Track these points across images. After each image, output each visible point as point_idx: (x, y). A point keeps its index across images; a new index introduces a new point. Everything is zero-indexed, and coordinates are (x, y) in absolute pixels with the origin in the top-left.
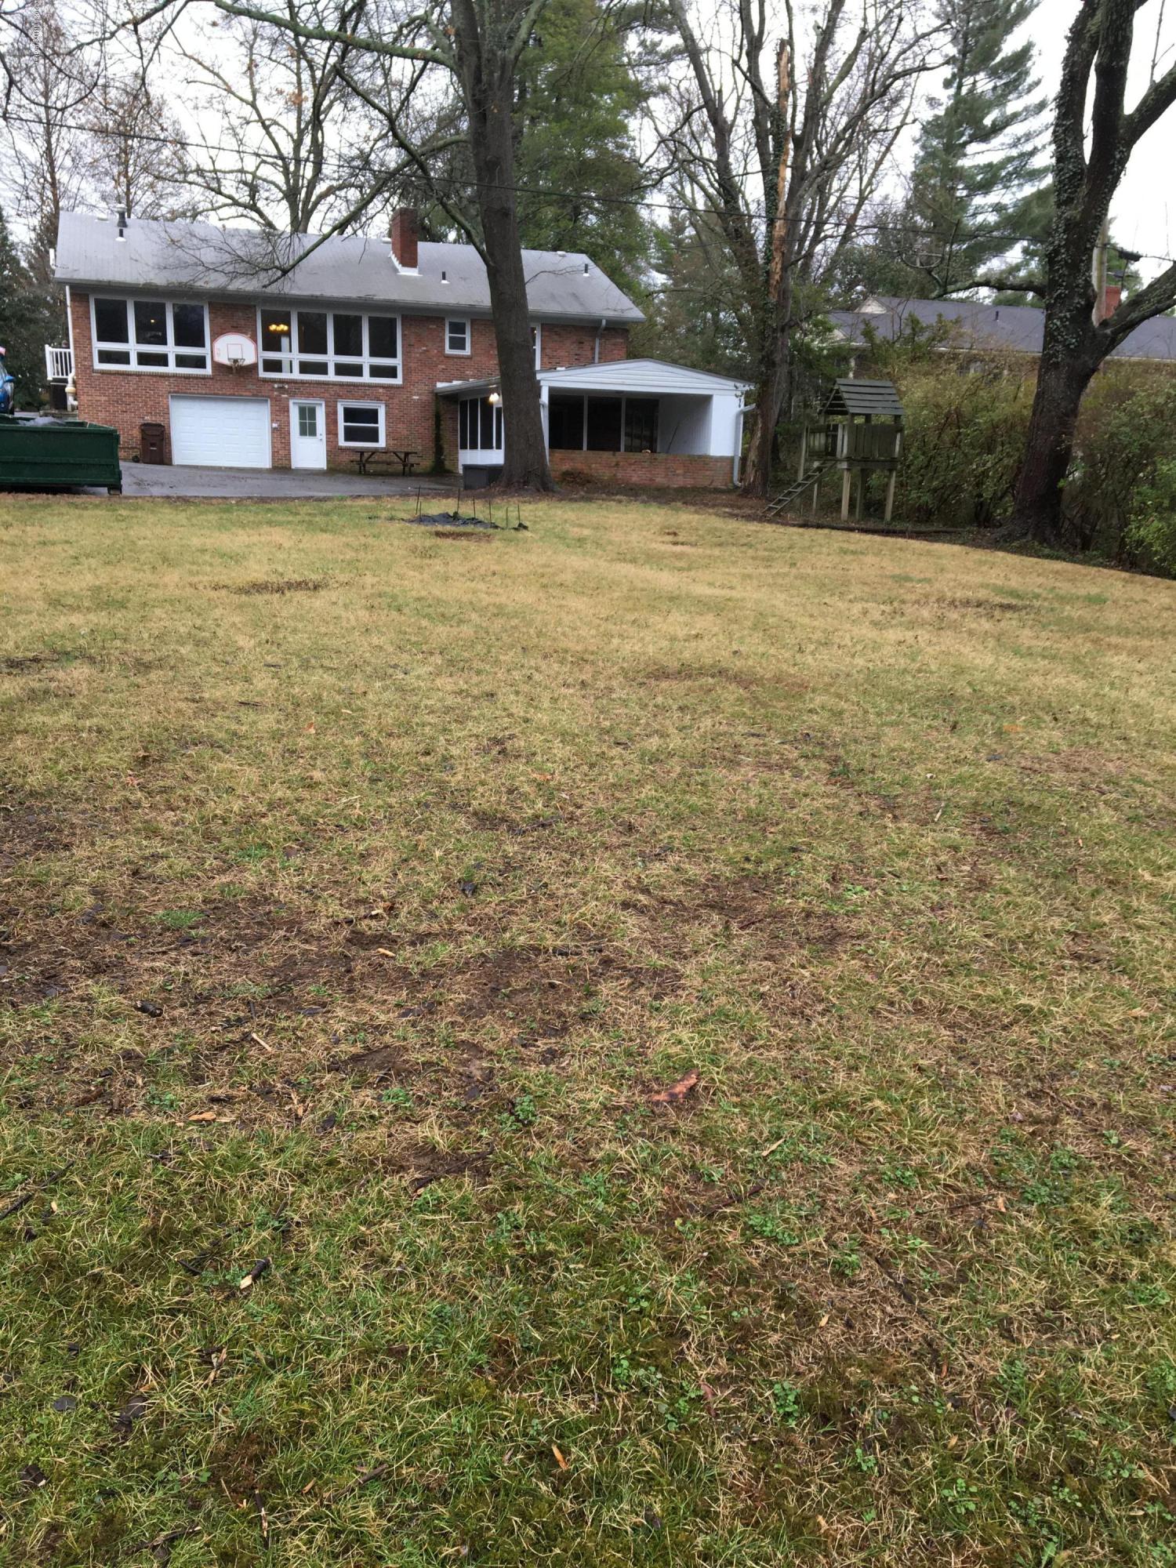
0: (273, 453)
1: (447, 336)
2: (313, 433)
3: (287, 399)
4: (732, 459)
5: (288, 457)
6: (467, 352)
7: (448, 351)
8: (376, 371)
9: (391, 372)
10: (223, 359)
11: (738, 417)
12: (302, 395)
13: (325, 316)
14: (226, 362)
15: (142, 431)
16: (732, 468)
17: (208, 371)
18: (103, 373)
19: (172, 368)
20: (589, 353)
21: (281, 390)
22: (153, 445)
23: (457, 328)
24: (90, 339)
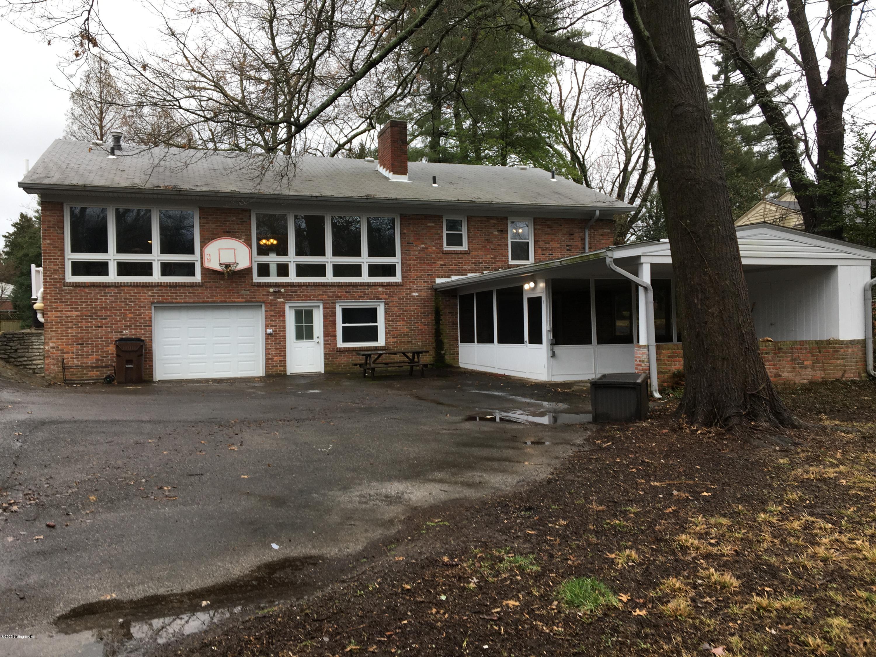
0: (267, 360)
1: (445, 232)
2: (310, 335)
3: (284, 303)
4: (863, 343)
5: (283, 363)
6: (465, 247)
7: (446, 248)
8: (374, 270)
9: (389, 270)
10: (214, 264)
11: (865, 290)
12: (299, 298)
13: (323, 218)
14: (218, 268)
15: (117, 347)
16: (865, 354)
17: (198, 278)
18: (76, 285)
19: (157, 277)
20: (580, 245)
21: (277, 293)
22: (129, 362)
23: (453, 225)
24: (62, 250)
